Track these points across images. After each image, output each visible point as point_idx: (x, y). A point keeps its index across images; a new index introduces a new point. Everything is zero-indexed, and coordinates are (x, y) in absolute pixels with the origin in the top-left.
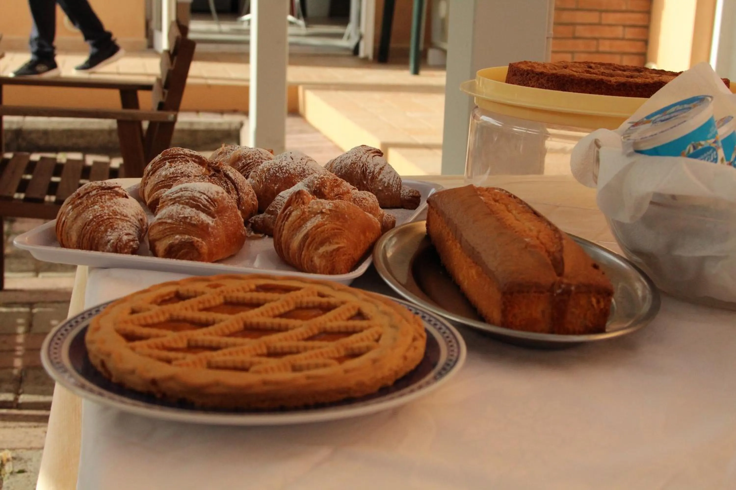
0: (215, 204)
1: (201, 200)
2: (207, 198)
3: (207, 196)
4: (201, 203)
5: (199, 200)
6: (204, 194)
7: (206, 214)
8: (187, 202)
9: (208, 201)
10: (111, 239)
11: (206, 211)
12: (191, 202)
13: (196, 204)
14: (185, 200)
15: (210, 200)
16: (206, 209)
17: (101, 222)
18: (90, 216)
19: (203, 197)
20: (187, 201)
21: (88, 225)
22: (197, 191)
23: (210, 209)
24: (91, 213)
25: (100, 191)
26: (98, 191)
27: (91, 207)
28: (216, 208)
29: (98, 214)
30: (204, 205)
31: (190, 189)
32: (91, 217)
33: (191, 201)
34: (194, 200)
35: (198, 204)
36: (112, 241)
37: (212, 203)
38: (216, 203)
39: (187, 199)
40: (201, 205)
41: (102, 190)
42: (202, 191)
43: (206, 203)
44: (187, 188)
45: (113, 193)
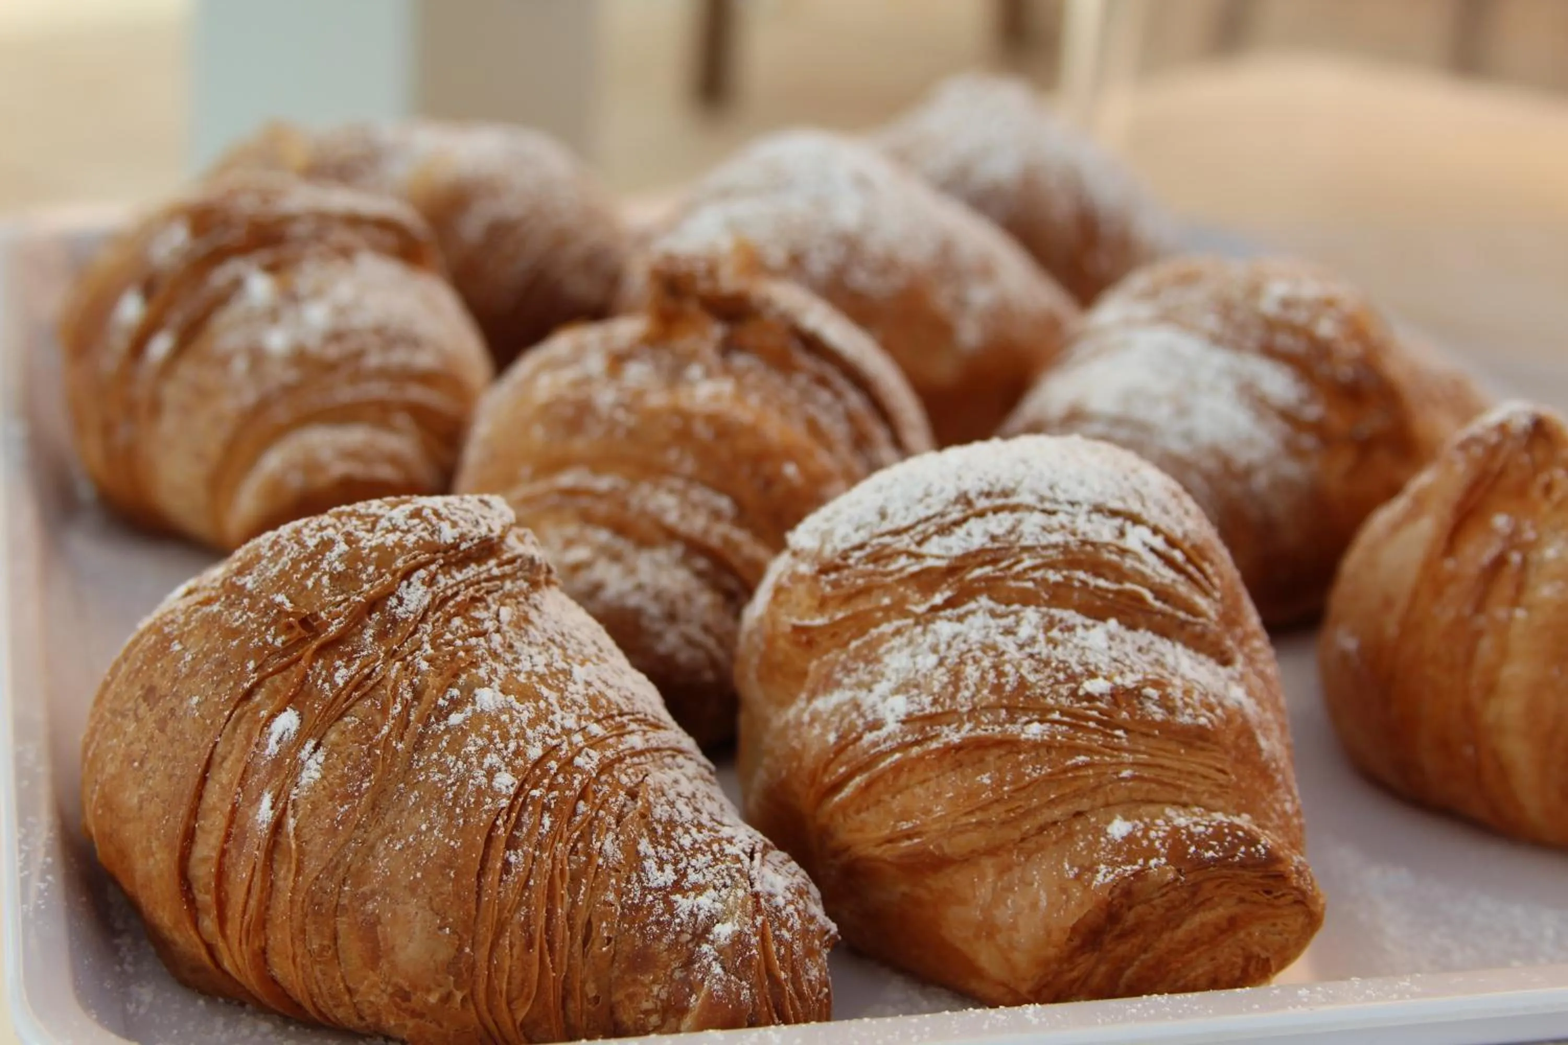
0: (1201, 570)
1: (1137, 565)
2: (1158, 542)
3: (1156, 531)
4: (1143, 580)
5: (1129, 563)
6: (1136, 520)
7: (1186, 644)
8: (1057, 584)
9: (1169, 562)
10: (713, 919)
11: (1183, 624)
12: (1084, 583)
13: (1118, 593)
14: (1038, 574)
15: (1178, 555)
16: (1182, 615)
17: (582, 806)
18: (491, 773)
19: (1136, 537)
20: (1054, 576)
21: (512, 843)
22: (1086, 507)
23: (1192, 610)
24: (483, 752)
25: (442, 580)
26: (431, 581)
27: (456, 705)
28: (1217, 595)
29: (535, 752)
30: (1161, 593)
31: (1026, 498)
32: (505, 781)
33: (1081, 575)
34: (1097, 568)
35: (1128, 586)
36: (724, 931)
37: (1190, 569)
38: (1206, 566)
39: (1051, 565)
40: (1149, 596)
41: (446, 567)
42: (1116, 505)
43: (1168, 575)
44: (1005, 494)
45: (513, 577)
